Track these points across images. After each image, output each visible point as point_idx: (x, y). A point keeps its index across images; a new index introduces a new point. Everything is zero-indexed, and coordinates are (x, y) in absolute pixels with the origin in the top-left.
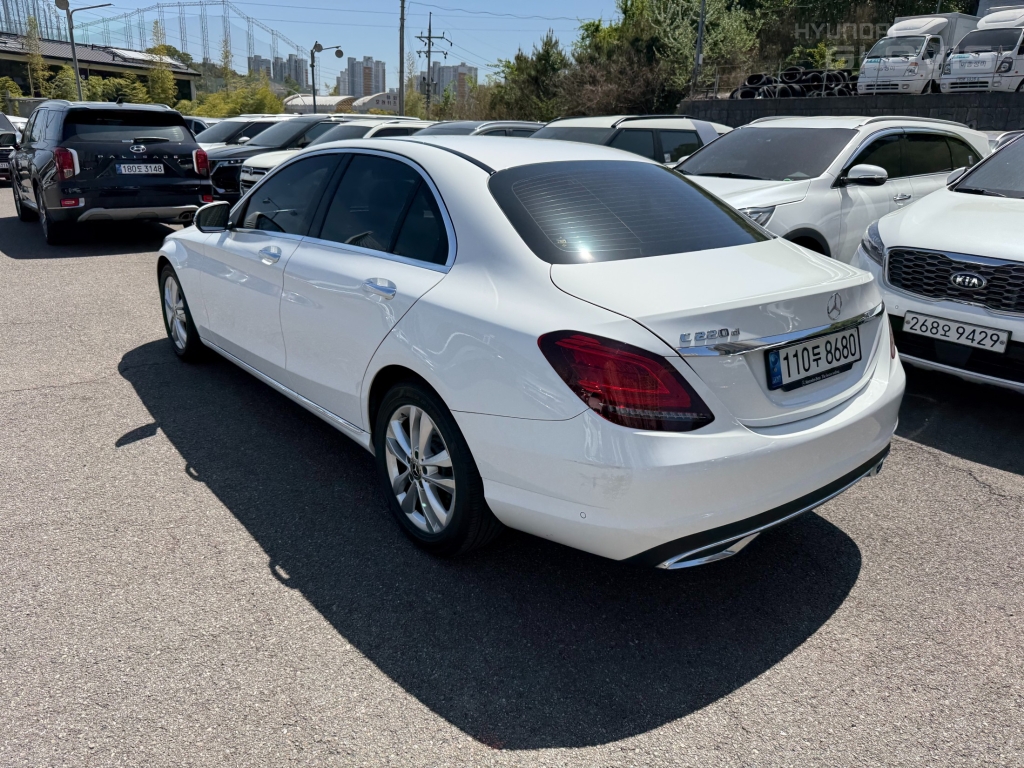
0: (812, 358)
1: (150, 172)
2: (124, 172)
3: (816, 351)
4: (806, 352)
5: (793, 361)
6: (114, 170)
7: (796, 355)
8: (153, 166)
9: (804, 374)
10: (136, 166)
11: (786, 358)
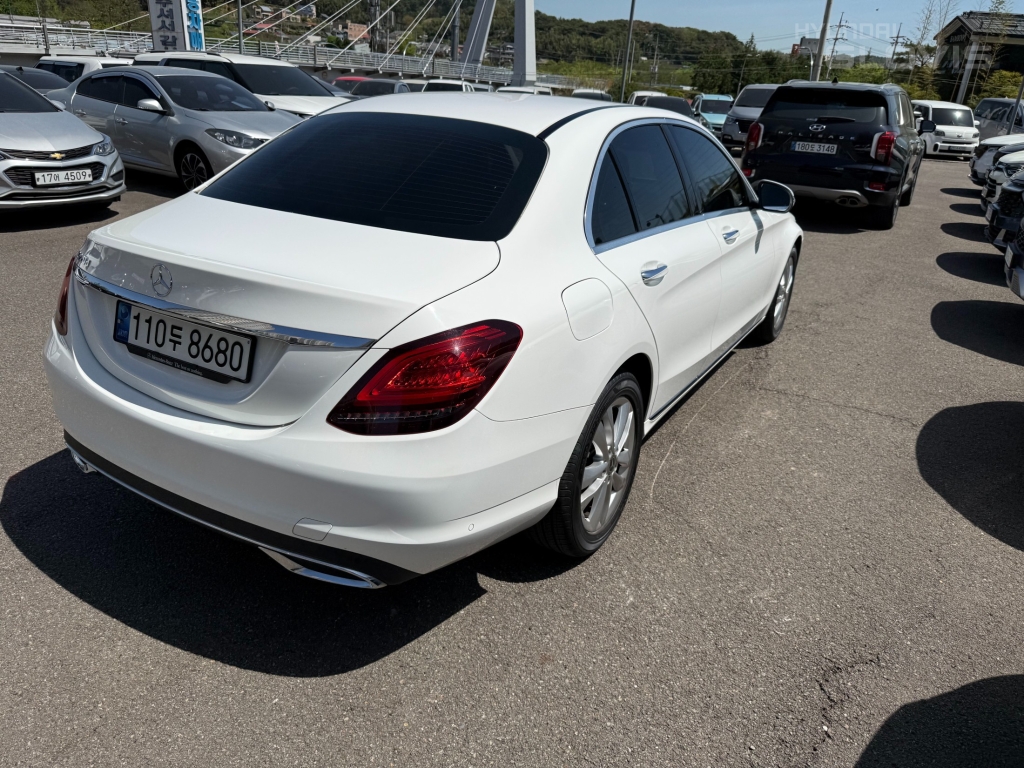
0: (169, 336)
1: (821, 152)
2: (797, 149)
3: (176, 331)
4: (161, 325)
5: (144, 326)
6: (790, 146)
7: (149, 321)
8: (827, 146)
9: (152, 347)
10: (811, 144)
11: (137, 318)
